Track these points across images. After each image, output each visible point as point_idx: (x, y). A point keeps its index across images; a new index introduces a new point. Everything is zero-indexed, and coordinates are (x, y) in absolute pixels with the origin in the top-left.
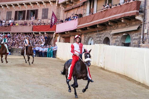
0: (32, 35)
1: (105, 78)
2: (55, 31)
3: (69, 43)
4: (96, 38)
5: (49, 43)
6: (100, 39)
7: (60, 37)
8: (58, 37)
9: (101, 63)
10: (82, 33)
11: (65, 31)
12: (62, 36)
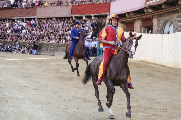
0: (72, 21)
2: (109, 14)
4: (177, 22)
10: (154, 14)
11: (125, 12)
12: (120, 21)
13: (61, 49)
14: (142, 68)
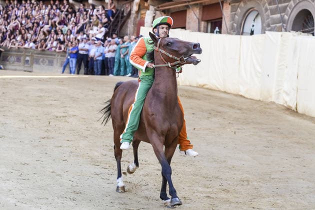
0: (67, 6)
1: (301, 141)
3: (183, 30)
4: (269, 12)
5: (118, 29)
6: (282, 17)
7: (156, 10)
8: (148, 12)
9: (287, 94)
12: (160, 9)
13: (45, 59)
14: (200, 100)
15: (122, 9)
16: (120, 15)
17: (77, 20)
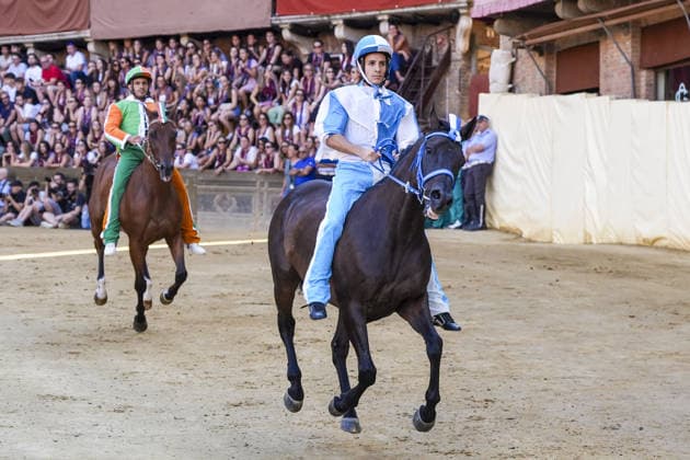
2: (470, 4)
3: (593, 98)
7: (516, 46)
8: (496, 53)
12: (527, 43)
15: (427, 50)
16: (423, 66)
17: (306, 86)
